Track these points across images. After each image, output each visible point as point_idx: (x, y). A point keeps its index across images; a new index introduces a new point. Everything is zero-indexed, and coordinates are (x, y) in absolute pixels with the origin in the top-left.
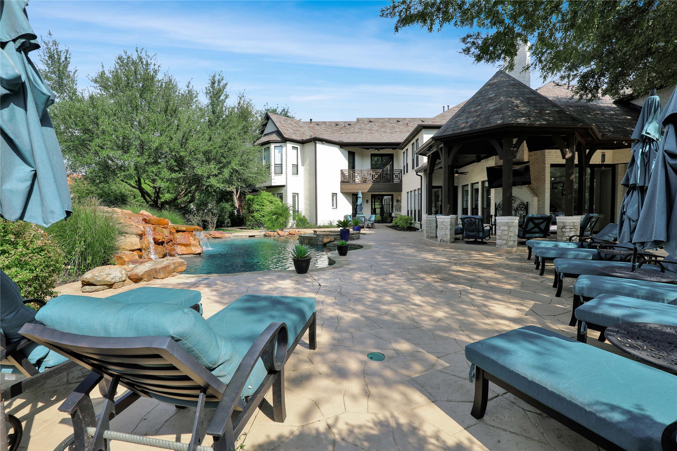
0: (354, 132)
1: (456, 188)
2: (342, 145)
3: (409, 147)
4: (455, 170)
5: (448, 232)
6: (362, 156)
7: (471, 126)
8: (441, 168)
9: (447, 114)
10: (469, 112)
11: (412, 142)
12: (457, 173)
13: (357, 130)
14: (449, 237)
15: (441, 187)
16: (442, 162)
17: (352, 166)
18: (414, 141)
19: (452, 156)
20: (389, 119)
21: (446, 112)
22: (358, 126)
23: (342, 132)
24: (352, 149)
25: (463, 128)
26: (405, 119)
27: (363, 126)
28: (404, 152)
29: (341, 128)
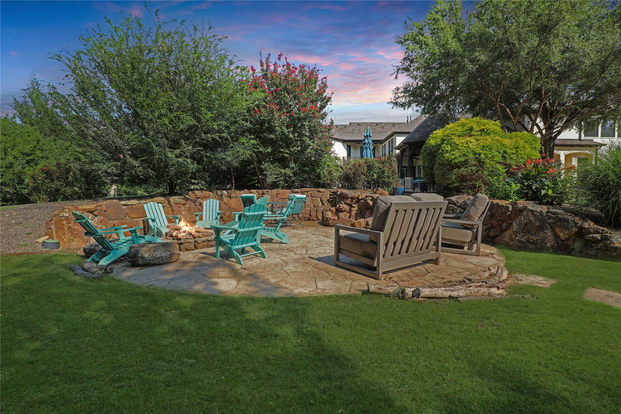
0: (348, 132)
1: (415, 167)
2: (343, 141)
3: (387, 143)
4: (414, 157)
5: (410, 184)
6: (355, 148)
7: (420, 138)
8: (407, 156)
9: (410, 124)
10: (420, 132)
11: (389, 140)
12: (415, 158)
13: (350, 131)
14: (410, 187)
15: (406, 167)
16: (407, 153)
17: (349, 155)
18: (390, 140)
19: (412, 151)
20: (371, 123)
21: (410, 123)
22: (351, 128)
23: (341, 132)
24: (349, 144)
25: (417, 139)
26: (381, 123)
27: (354, 128)
28: (383, 146)
29: (340, 129)
